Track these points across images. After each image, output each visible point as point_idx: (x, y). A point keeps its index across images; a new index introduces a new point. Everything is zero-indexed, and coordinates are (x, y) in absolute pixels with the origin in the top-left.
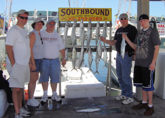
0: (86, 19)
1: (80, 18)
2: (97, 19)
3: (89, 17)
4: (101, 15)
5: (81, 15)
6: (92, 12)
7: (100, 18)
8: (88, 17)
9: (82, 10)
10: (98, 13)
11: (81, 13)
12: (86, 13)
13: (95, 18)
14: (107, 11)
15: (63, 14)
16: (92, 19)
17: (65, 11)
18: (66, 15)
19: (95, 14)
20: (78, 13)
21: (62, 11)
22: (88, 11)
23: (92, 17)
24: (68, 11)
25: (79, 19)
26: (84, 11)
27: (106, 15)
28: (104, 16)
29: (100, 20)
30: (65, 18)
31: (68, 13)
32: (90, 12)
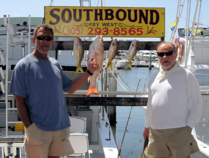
0: (107, 31)
1: (92, 29)
2: (132, 33)
3: (114, 27)
4: (140, 22)
6: (121, 15)
7: (138, 31)
8: (110, 28)
9: (98, 12)
10: (133, 18)
11: (96, 19)
12: (107, 19)
13: (128, 31)
14: (154, 15)
15: (54, 20)
16: (120, 31)
17: (59, 14)
19: (127, 21)
20: (88, 19)
21: (52, 13)
22: (111, 14)
23: (120, 28)
24: (67, 13)
25: (91, 31)
26: (101, 14)
27: (152, 23)
28: (148, 25)
29: (137, 34)
30: (58, 29)
31: (67, 17)
32: (115, 17)
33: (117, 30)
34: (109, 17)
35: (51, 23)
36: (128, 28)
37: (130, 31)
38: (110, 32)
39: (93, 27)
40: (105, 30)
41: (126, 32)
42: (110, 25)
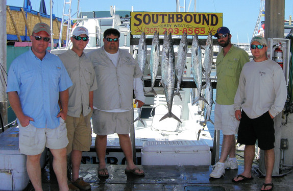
0: (178, 31)
1: (166, 30)
2: (197, 32)
3: (183, 28)
4: (203, 24)
5: (168, 25)
6: (189, 18)
7: (201, 31)
8: (180, 29)
9: (171, 16)
10: (197, 21)
11: (169, 22)
12: (177, 21)
13: (193, 31)
14: (214, 18)
15: (138, 23)
16: (188, 31)
17: (141, 18)
18: (143, 23)
19: (193, 23)
20: (163, 22)
21: (136, 17)
22: (181, 18)
23: (188, 29)
24: (147, 18)
26: (173, 18)
27: (212, 24)
28: (210, 26)
29: (201, 33)
31: (147, 21)
32: (184, 20)
33: (185, 30)
34: (180, 20)
35: (135, 25)
36: (194, 29)
37: (195, 31)
39: (167, 28)
40: (176, 30)
42: (180, 26)
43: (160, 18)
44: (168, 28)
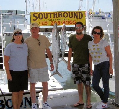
0: (60, 23)
2: (71, 23)
3: (63, 21)
4: (74, 18)
5: (53, 19)
6: (66, 15)
7: (73, 22)
8: (61, 21)
9: (55, 14)
10: (71, 16)
11: (54, 17)
12: (59, 17)
13: (69, 22)
14: (81, 14)
15: (35, 18)
16: (65, 22)
17: (37, 16)
18: (38, 19)
19: (68, 18)
20: (51, 17)
21: (34, 15)
22: (61, 15)
23: (65, 21)
24: (41, 15)
25: (52, 23)
26: (56, 15)
27: (79, 18)
29: (73, 24)
30: (37, 23)
31: (41, 17)
32: (63, 16)
33: (64, 22)
34: (60, 16)
35: (34, 20)
36: (69, 21)
37: (70, 22)
38: (61, 23)
40: (59, 22)
41: (68, 23)
42: (61, 20)
43: (49, 15)
44: (54, 21)
